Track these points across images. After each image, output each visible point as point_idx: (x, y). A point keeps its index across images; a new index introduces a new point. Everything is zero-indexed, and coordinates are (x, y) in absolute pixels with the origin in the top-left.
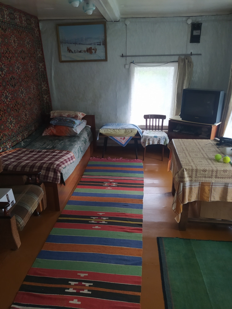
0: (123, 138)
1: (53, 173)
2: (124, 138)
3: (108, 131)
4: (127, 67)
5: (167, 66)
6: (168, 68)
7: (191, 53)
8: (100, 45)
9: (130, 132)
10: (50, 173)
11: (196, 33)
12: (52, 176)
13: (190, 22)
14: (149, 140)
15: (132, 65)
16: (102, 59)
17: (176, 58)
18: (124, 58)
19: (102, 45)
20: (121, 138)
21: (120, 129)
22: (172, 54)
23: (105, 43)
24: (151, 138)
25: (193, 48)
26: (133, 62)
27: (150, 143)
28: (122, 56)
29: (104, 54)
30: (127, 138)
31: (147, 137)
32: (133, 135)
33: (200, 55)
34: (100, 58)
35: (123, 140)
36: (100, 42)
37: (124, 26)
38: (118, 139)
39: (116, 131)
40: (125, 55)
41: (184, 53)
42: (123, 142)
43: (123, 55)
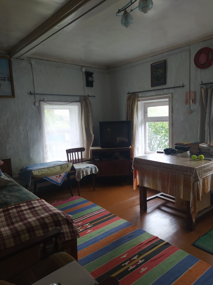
0: (58, 175)
1: (66, 226)
2: (60, 175)
3: (42, 171)
4: (37, 104)
5: (72, 105)
6: (73, 106)
7: (88, 95)
8: (5, 80)
9: (66, 167)
10: (63, 226)
11: (90, 79)
12: (68, 230)
13: (84, 70)
14: (83, 172)
15: (42, 103)
16: (8, 95)
17: (78, 99)
18: (33, 96)
19: (7, 80)
20: (57, 177)
21: (54, 166)
22: (74, 95)
23: (11, 79)
24: (84, 169)
25: (88, 91)
26: (43, 101)
27: (84, 175)
28: (31, 94)
29: (11, 90)
30: (63, 175)
31: (80, 169)
32: (68, 170)
33: (95, 96)
34: (5, 95)
35: (59, 178)
36: (5, 78)
37: (29, 65)
38: (54, 178)
39: (51, 169)
40: (33, 93)
41: (83, 94)
42: (59, 180)
43: (30, 92)
